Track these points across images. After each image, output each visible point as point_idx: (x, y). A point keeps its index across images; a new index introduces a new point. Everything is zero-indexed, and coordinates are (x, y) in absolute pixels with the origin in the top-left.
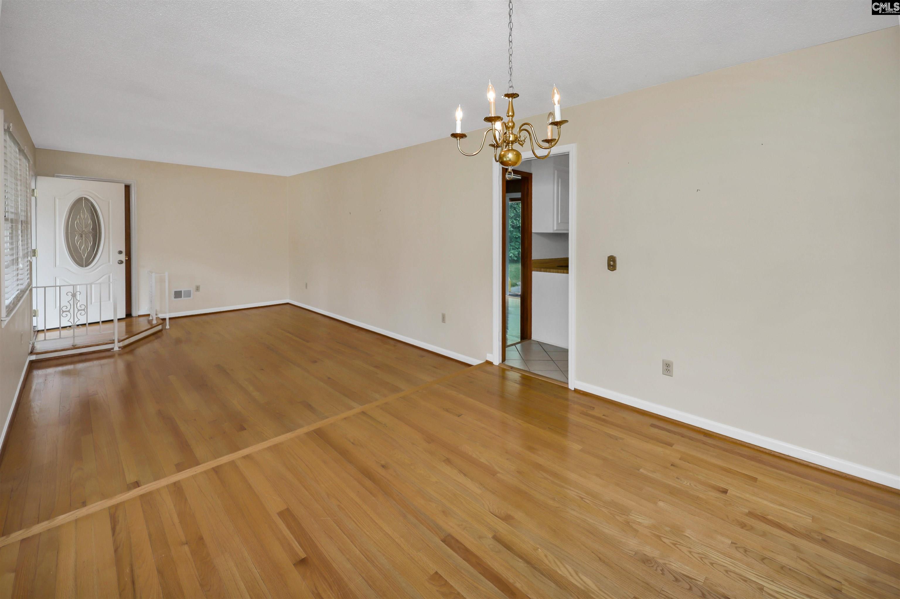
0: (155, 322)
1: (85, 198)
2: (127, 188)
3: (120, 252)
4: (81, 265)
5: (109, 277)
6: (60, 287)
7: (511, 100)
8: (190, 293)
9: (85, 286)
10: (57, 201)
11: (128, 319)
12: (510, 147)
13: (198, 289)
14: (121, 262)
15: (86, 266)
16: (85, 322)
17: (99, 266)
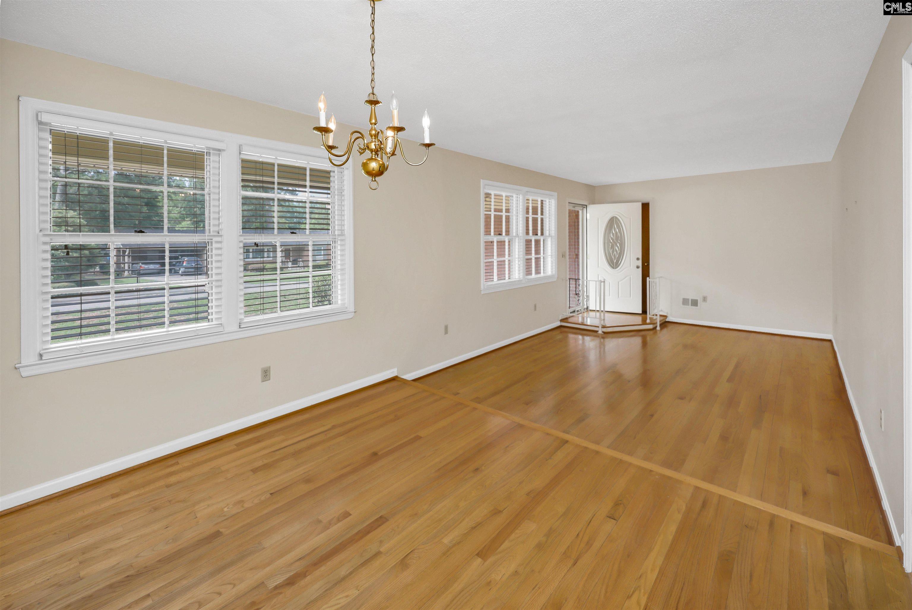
0: (648, 321)
1: (615, 217)
2: (645, 207)
3: (638, 259)
4: (613, 268)
5: (630, 278)
6: (589, 281)
7: (373, 107)
8: (697, 302)
9: (595, 282)
10: (599, 220)
11: (644, 315)
12: (374, 155)
13: (705, 299)
14: (638, 267)
15: (616, 268)
16: (595, 309)
17: (624, 269)
